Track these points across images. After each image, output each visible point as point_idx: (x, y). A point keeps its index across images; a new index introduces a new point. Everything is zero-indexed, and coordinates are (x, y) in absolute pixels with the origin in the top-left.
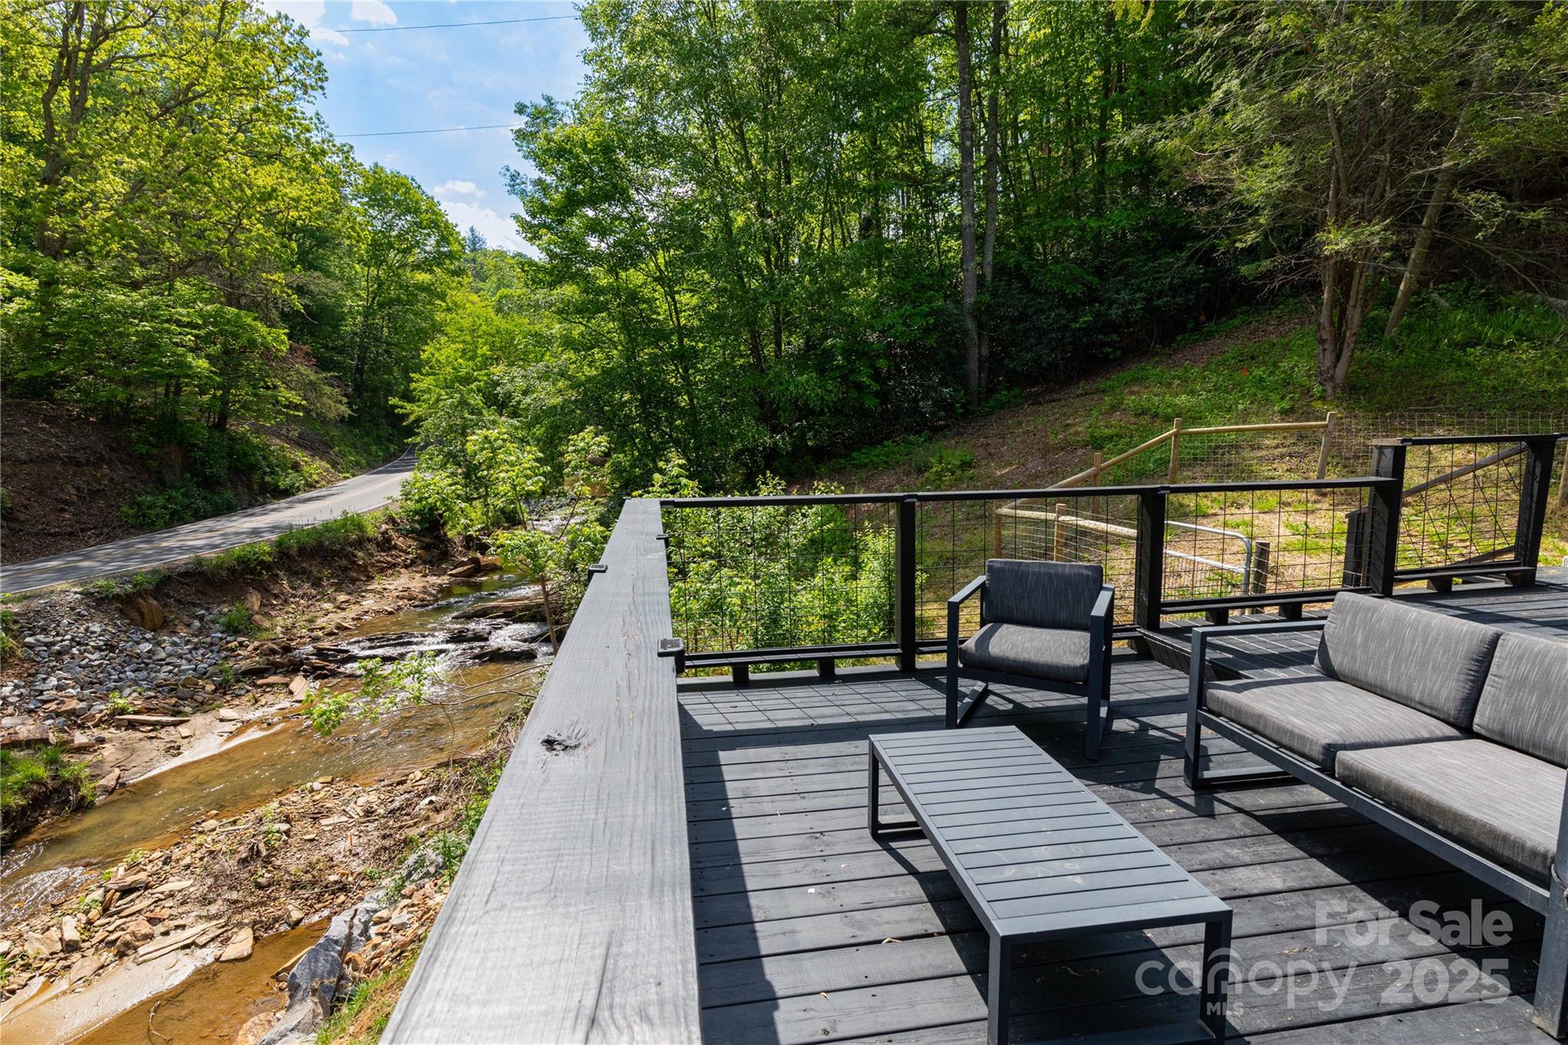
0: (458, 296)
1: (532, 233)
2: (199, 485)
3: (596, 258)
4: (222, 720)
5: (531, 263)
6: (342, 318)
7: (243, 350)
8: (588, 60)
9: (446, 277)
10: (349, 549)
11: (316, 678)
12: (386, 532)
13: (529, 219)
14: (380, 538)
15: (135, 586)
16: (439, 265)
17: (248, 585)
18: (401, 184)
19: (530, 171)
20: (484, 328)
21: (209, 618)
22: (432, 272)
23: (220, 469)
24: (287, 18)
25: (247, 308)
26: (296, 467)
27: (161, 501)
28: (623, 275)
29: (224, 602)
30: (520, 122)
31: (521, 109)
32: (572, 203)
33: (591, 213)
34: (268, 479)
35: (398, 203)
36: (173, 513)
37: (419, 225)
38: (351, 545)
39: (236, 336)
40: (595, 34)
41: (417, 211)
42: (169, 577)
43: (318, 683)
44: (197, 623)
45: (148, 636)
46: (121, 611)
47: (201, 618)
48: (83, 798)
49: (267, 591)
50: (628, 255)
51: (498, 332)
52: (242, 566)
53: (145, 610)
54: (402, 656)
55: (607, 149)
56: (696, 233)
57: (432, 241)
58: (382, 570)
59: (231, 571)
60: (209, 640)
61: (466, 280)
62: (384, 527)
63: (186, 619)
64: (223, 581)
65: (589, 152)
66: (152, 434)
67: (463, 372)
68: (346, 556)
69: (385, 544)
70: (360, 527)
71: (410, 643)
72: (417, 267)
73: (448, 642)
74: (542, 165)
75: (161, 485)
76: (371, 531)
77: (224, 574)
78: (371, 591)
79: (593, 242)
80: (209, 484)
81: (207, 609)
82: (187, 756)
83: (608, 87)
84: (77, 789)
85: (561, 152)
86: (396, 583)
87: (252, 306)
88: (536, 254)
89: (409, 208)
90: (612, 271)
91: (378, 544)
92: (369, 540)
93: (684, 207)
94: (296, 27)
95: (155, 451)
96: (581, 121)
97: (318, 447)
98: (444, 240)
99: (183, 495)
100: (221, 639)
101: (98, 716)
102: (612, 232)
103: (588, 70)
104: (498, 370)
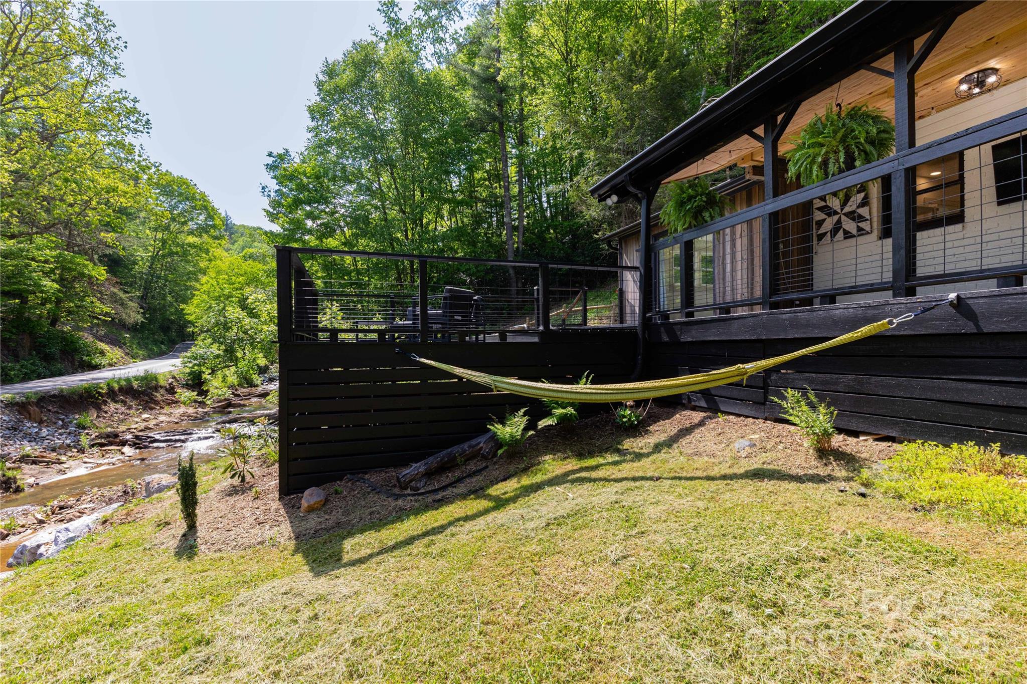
0: (219, 252)
1: (273, 217)
2: (41, 359)
3: (310, 232)
4: (85, 463)
5: (272, 233)
6: (135, 263)
7: (75, 278)
8: (309, 130)
9: (210, 241)
10: (149, 391)
11: (136, 448)
12: (171, 384)
13: (271, 210)
14: (168, 387)
15: (27, 398)
16: (207, 232)
17: (90, 405)
18: (183, 182)
19: (273, 185)
20: (237, 270)
21: (67, 420)
22: (201, 236)
23: (55, 350)
24: (126, 92)
25: (79, 252)
26: (102, 353)
27: (18, 367)
28: (324, 240)
29: (76, 413)
30: (270, 160)
31: (270, 155)
32: (297, 203)
33: (308, 208)
34: (85, 358)
35: (180, 194)
36: (26, 374)
37: (194, 208)
38: (150, 388)
39: (70, 270)
40: (313, 119)
41: (193, 198)
42: (44, 397)
43: (138, 451)
44: (60, 422)
45: (35, 425)
46: (19, 411)
47: (63, 420)
48: (19, 486)
49: (100, 409)
50: (328, 231)
51: (245, 273)
52: (87, 394)
53: (32, 412)
54: (187, 439)
55: (318, 177)
56: (366, 220)
57: (202, 217)
58: (169, 404)
59: (81, 396)
60: (68, 431)
61: (223, 242)
62: (170, 380)
63: (54, 420)
64: (75, 401)
65: (308, 178)
66: (13, 327)
67: (226, 292)
68: (147, 395)
69: (171, 390)
70: (156, 379)
71: (192, 434)
72: (191, 233)
73: (214, 433)
74: (280, 183)
75: (17, 358)
76: (162, 382)
77: (76, 398)
78: (163, 414)
79: (309, 223)
80: (48, 358)
81: (66, 416)
82: (70, 475)
83: (320, 147)
84: (15, 483)
85: (291, 177)
86: (178, 411)
87: (83, 252)
88: (276, 228)
89: (190, 198)
90: (320, 238)
91: (166, 390)
92: (161, 387)
93: (361, 206)
94: (131, 97)
95: (14, 337)
96: (304, 162)
97: (115, 342)
98: (210, 217)
99: (32, 364)
100: (75, 431)
101: (14, 458)
102: (319, 218)
103: (310, 135)
104: (248, 290)
